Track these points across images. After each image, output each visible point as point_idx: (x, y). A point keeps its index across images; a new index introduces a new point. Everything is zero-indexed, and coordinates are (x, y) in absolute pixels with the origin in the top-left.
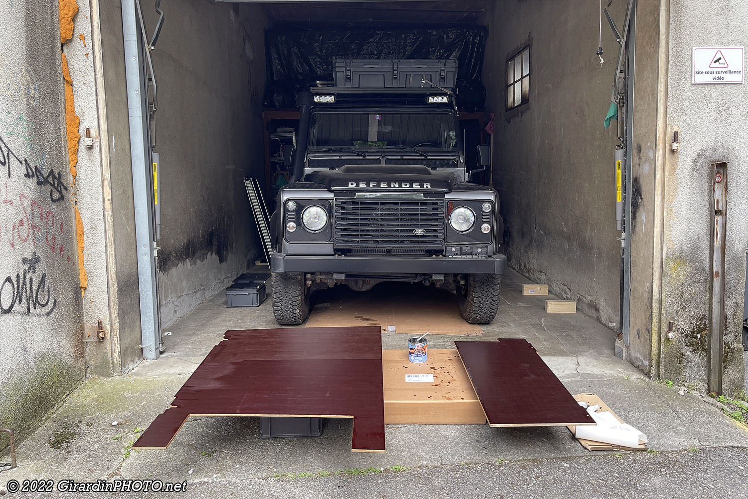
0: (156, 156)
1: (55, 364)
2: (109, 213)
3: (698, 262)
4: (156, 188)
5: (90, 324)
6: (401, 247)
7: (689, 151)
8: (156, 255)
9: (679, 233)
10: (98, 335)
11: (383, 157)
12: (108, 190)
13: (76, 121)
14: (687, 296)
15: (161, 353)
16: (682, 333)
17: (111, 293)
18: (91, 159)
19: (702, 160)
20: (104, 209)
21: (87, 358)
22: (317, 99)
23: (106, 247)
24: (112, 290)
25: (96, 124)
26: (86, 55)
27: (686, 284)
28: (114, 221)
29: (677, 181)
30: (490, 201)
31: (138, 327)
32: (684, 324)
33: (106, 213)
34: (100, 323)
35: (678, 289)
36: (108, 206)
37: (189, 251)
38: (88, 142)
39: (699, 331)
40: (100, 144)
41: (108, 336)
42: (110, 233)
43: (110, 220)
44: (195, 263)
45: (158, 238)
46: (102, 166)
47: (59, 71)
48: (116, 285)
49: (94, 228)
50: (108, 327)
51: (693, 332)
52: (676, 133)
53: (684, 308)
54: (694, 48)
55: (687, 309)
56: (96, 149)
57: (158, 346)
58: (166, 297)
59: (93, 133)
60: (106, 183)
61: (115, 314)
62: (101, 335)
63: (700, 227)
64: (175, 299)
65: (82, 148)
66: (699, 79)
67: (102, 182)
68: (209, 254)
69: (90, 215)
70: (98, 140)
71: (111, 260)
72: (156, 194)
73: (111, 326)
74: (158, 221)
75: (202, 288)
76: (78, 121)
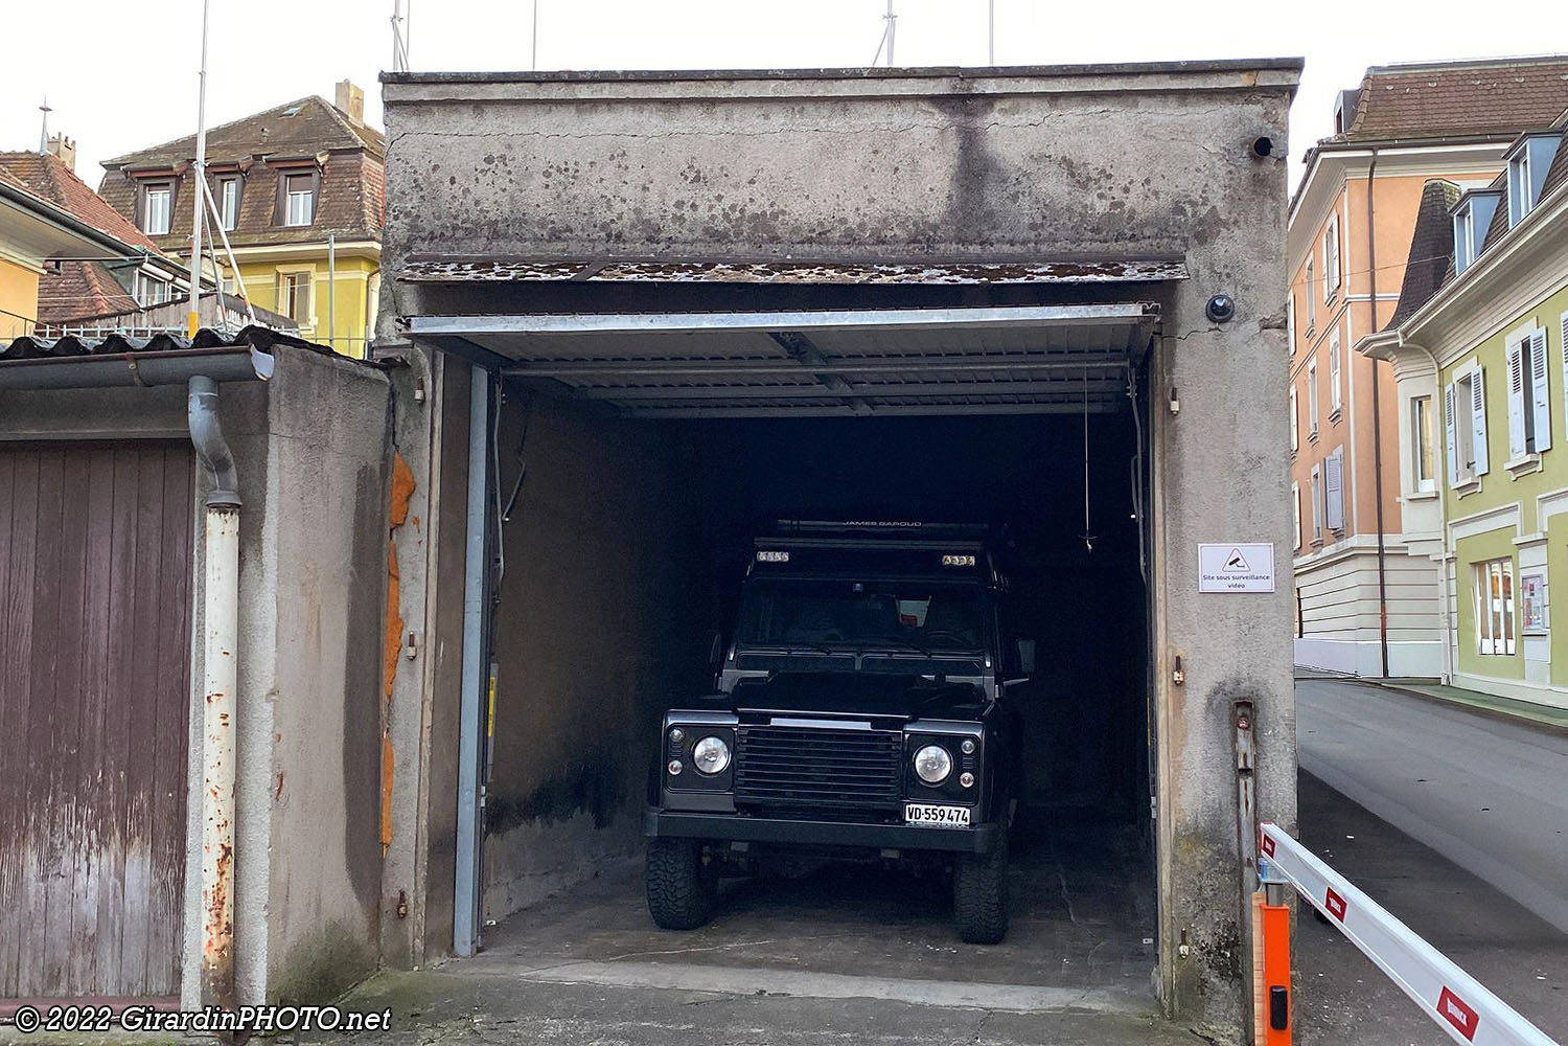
0: (494, 668)
1: (345, 939)
2: (427, 745)
3: (1222, 843)
4: (491, 712)
5: (390, 893)
6: (834, 804)
7: (1202, 685)
8: (483, 805)
9: (1191, 799)
10: (398, 909)
11: (859, 655)
12: (428, 714)
13: (399, 623)
14: (1208, 893)
15: (479, 950)
16: (1202, 949)
17: (420, 853)
18: (412, 674)
19: (1219, 697)
20: (421, 739)
21: (382, 942)
22: (762, 557)
23: (419, 791)
24: (420, 848)
25: (422, 629)
26: (419, 543)
27: (1205, 874)
28: (431, 757)
29: (1187, 725)
30: (973, 738)
31: (450, 907)
32: (1205, 936)
33: (423, 744)
34: (402, 894)
35: (1193, 882)
36: (427, 735)
37: (542, 804)
38: (411, 652)
39: (1227, 947)
40: (425, 655)
41: (411, 913)
42: (426, 773)
43: (426, 754)
44: (550, 824)
45: (489, 780)
46: (424, 683)
47: (385, 561)
48: (426, 844)
49: (406, 764)
50: (412, 900)
51: (1219, 947)
52: (1178, 658)
53: (1203, 910)
54: (1200, 545)
55: (1208, 912)
56: (419, 661)
57: (475, 939)
58: (497, 873)
59: (418, 640)
60: (427, 704)
61: (421, 883)
62: (402, 910)
63: (1219, 793)
64: (510, 879)
65: (402, 660)
66: (1207, 586)
67: (423, 703)
68: (577, 811)
69: (403, 746)
70: (423, 649)
71: (425, 810)
72: (490, 722)
73: (416, 901)
74: (490, 761)
75: (560, 868)
76: (400, 625)
